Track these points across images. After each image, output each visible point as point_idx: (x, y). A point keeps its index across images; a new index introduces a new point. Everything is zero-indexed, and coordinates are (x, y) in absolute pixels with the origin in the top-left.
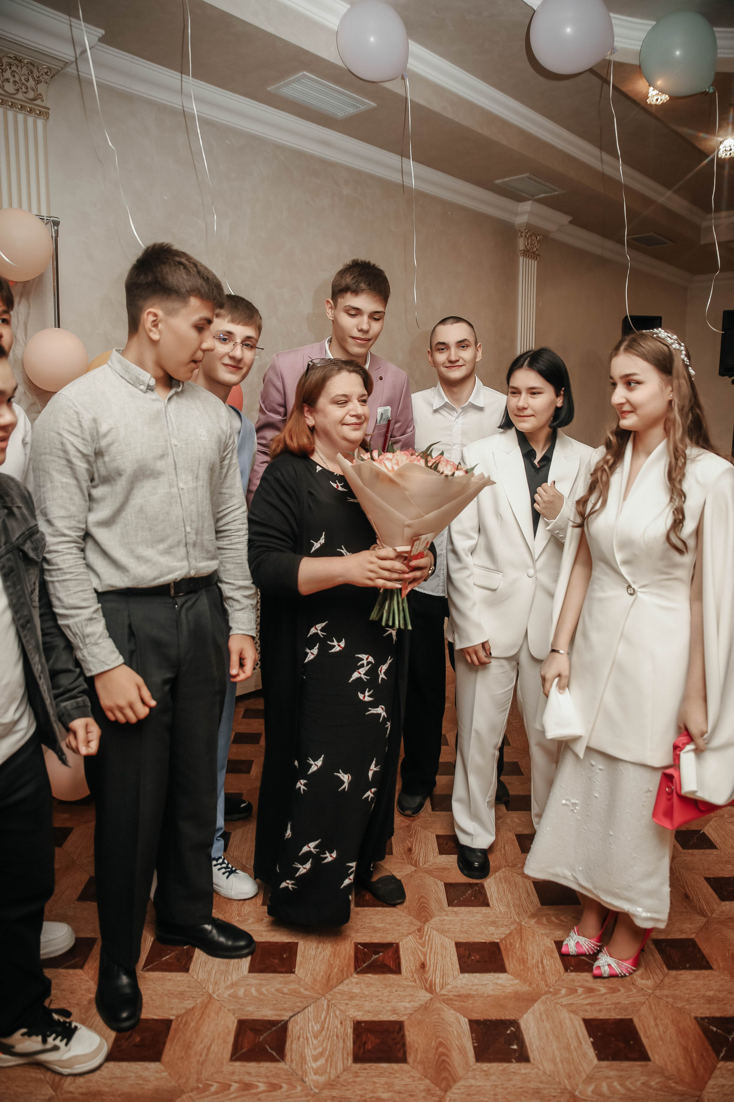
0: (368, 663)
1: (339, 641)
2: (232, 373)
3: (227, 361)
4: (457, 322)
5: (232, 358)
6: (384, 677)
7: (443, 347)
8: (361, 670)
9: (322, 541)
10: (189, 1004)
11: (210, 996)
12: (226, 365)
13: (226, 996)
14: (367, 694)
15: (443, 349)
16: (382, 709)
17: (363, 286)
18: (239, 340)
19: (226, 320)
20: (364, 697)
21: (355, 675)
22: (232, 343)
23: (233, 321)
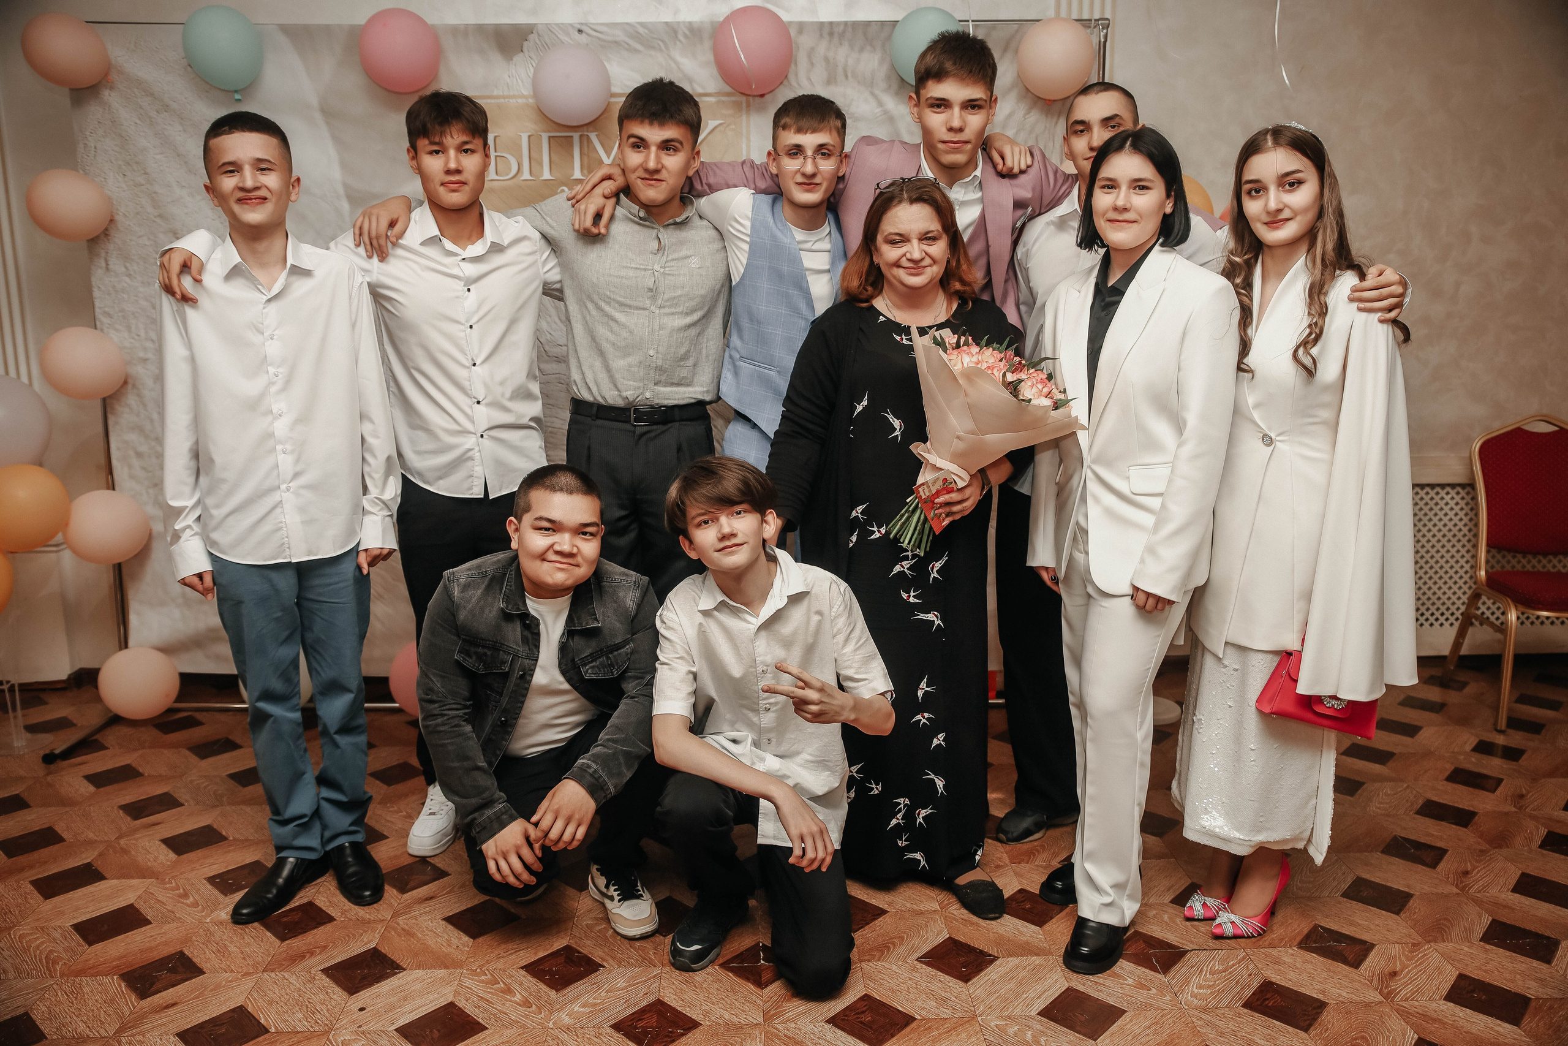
0: (914, 556)
1: (879, 526)
2: (809, 191)
3: (800, 179)
4: (1105, 90)
5: (804, 175)
6: (937, 576)
7: (1081, 128)
8: (904, 563)
9: (865, 403)
10: (945, 1013)
11: (974, 1017)
12: (800, 184)
13: (992, 1024)
14: (912, 594)
15: (1082, 131)
16: (936, 616)
17: (949, 65)
18: (809, 153)
19: (792, 131)
20: (909, 597)
21: (897, 569)
22: (802, 157)
23: (799, 130)
